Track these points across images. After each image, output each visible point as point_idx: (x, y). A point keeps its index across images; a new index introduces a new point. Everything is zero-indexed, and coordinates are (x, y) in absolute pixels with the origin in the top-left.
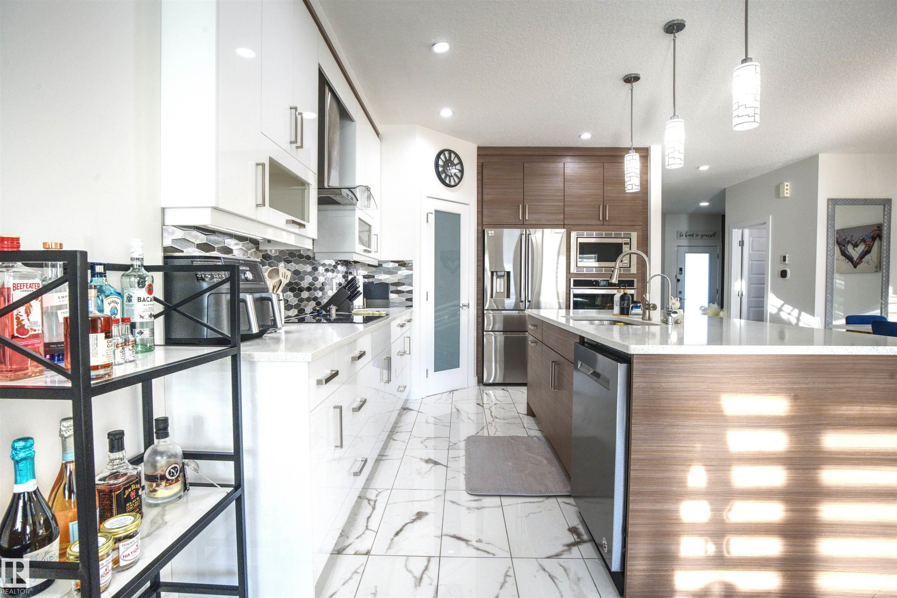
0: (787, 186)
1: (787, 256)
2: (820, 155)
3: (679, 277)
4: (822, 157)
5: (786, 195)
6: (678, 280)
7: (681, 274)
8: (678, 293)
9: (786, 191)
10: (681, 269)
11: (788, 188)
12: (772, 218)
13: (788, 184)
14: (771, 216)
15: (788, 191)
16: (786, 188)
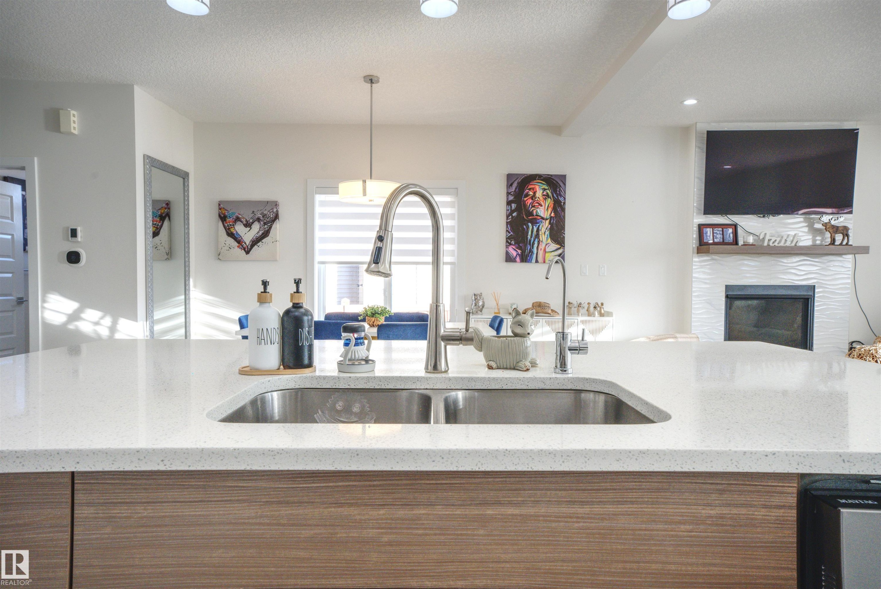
0: (74, 116)
1: (79, 229)
5: (73, 131)
9: (73, 125)
11: (76, 119)
13: (75, 113)
15: (76, 126)
16: (72, 118)
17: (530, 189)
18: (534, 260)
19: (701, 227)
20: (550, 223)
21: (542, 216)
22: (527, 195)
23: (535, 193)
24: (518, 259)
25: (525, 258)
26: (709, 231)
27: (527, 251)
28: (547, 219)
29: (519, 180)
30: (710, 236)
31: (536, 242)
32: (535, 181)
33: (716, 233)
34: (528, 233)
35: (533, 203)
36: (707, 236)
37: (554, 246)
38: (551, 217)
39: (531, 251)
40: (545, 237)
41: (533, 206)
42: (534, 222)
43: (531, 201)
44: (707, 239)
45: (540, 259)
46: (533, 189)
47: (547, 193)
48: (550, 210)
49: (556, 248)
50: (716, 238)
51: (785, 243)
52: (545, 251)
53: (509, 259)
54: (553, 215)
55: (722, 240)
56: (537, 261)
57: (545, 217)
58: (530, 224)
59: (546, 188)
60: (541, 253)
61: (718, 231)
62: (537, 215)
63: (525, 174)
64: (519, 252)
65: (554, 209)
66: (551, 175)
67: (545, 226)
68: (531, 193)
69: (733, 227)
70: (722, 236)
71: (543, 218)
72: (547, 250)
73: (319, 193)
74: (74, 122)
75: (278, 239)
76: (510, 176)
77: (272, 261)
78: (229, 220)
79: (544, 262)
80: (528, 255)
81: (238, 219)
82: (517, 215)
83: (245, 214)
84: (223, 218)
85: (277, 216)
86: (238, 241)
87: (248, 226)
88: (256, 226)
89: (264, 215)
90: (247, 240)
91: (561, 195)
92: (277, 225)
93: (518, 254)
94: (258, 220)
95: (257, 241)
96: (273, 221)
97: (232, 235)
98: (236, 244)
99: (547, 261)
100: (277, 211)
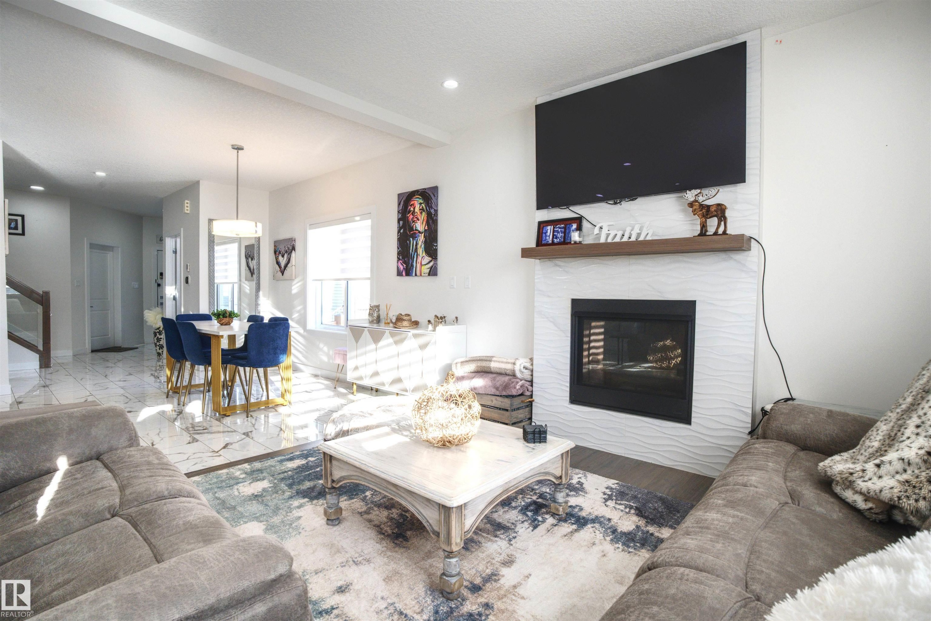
0: (187, 203)
1: (188, 264)
2: (201, 181)
3: (159, 281)
5: (186, 212)
6: (159, 285)
7: (162, 278)
8: (159, 297)
9: (186, 208)
10: (161, 274)
11: (188, 205)
12: (183, 229)
15: (188, 208)
16: (186, 205)
17: (411, 206)
18: (414, 274)
19: (542, 225)
20: (424, 237)
21: (419, 229)
22: (410, 211)
23: (414, 208)
24: (404, 273)
25: (408, 274)
26: (549, 229)
27: (410, 265)
28: (422, 233)
29: (404, 198)
30: (549, 236)
31: (415, 256)
32: (415, 197)
33: (558, 232)
34: (410, 247)
35: (413, 218)
36: (546, 236)
37: (427, 259)
38: (425, 230)
39: (412, 266)
40: (421, 251)
41: (414, 222)
42: (414, 236)
43: (412, 216)
44: (546, 240)
45: (418, 273)
46: (413, 204)
47: (423, 207)
48: (424, 223)
49: (428, 261)
50: (556, 238)
51: (622, 238)
52: (421, 265)
53: (399, 274)
54: (426, 228)
55: (562, 240)
56: (416, 275)
57: (421, 231)
58: (411, 239)
59: (422, 202)
60: (418, 265)
61: (560, 228)
62: (416, 230)
63: (407, 193)
64: (405, 265)
65: (428, 223)
66: (425, 189)
67: (421, 239)
68: (412, 209)
69: (578, 221)
70: (563, 235)
71: (420, 232)
72: (423, 264)
73: (310, 229)
74: (187, 207)
75: (294, 264)
76: (399, 195)
77: (291, 280)
78: (277, 253)
79: (421, 275)
80: (410, 269)
81: (280, 253)
82: (404, 231)
83: (282, 248)
84: (275, 252)
85: (294, 248)
86: (280, 267)
87: (283, 256)
88: (286, 256)
89: (288, 248)
90: (283, 265)
91: (432, 208)
92: (293, 254)
93: (404, 268)
94: (286, 252)
95: (286, 266)
96: (291, 252)
97: (278, 263)
98: (279, 269)
99: (423, 274)
100: (293, 245)
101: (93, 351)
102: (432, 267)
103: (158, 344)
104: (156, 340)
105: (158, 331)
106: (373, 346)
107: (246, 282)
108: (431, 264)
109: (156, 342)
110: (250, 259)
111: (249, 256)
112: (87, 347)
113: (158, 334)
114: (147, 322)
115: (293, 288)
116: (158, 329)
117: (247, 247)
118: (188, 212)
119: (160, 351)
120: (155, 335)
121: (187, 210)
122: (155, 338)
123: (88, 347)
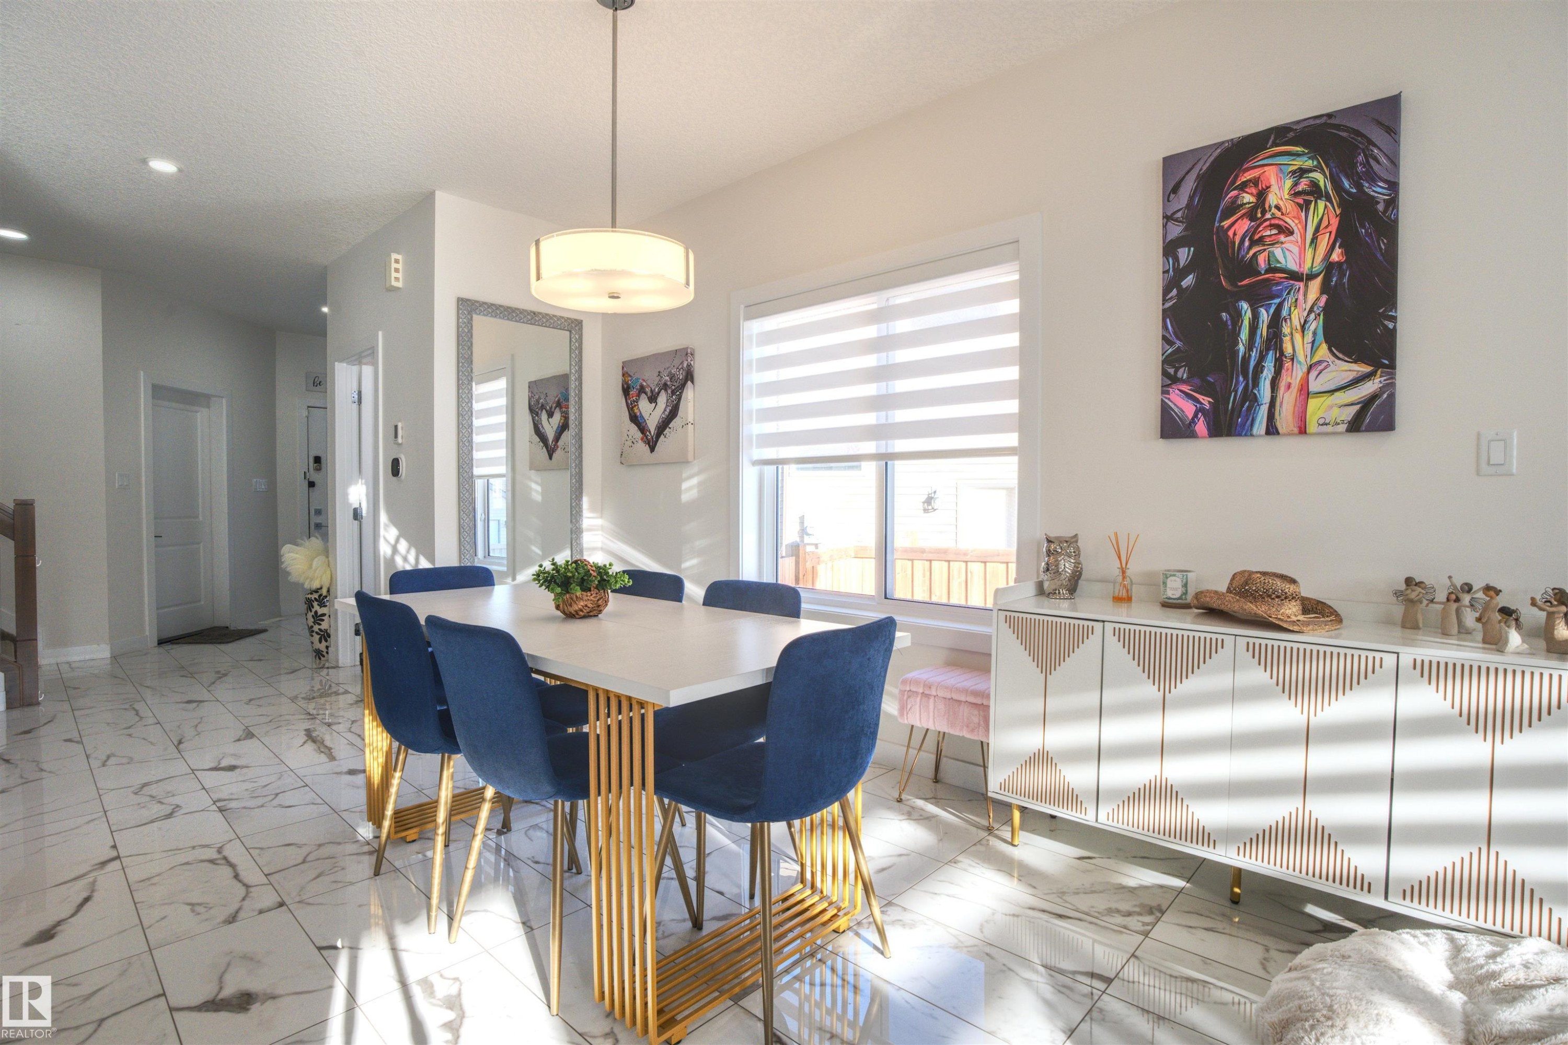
0: (397, 261)
1: (400, 425)
2: (437, 192)
3: (314, 476)
4: (442, 200)
5: (394, 283)
6: (312, 484)
7: (318, 469)
8: (312, 512)
9: (394, 274)
10: (317, 460)
11: (400, 266)
12: (384, 337)
13: (399, 257)
14: (380, 333)
15: (399, 275)
16: (394, 265)
17: (1242, 187)
18: (1260, 426)
20: (1325, 288)
21: (1294, 267)
22: (1233, 208)
23: (1261, 194)
24: (1200, 428)
25: (1227, 422)
27: (1236, 397)
28: (1311, 277)
29: (1205, 165)
31: (1269, 364)
32: (1264, 154)
34: (1236, 334)
35: (1253, 231)
37: (1343, 370)
38: (1330, 268)
39: (1251, 398)
40: (1304, 341)
41: (1258, 242)
42: (1262, 295)
43: (1247, 225)
45: (1285, 420)
46: (1254, 182)
47: (1314, 184)
48: (1325, 240)
49: (1350, 376)
52: (1305, 393)
53: (1172, 427)
54: (1336, 256)
56: (1272, 430)
57: (1304, 270)
58: (1245, 306)
59: (1309, 163)
60: (1288, 399)
62: (1274, 270)
63: (1216, 146)
64: (1205, 399)
65: (1344, 235)
67: (1304, 299)
68: (1248, 198)
71: (1295, 276)
72: (1314, 386)
73: (749, 317)
74: (397, 270)
75: (690, 419)
76: (1169, 163)
77: (683, 462)
78: (633, 392)
79: (1303, 431)
80: (1236, 411)
81: (642, 390)
82: (1198, 280)
83: (650, 378)
84: (626, 390)
85: (689, 376)
86: (642, 429)
87: (653, 399)
88: (662, 399)
89: (672, 377)
90: (652, 425)
91: (1372, 178)
92: (689, 393)
93: (1200, 410)
94: (665, 387)
95: (663, 426)
96: (683, 386)
97: (636, 419)
98: (639, 435)
99: (1312, 427)
100: (689, 366)
101: (161, 642)
102: (1373, 397)
103: (316, 628)
104: (311, 620)
105: (316, 596)
106: (1149, 691)
107: (533, 474)
108: (1370, 387)
109: (311, 624)
110: (544, 416)
111: (543, 407)
112: (147, 633)
113: (315, 604)
114: (288, 574)
115: (684, 486)
116: (316, 591)
117: (532, 385)
118: (399, 284)
119: (322, 646)
120: (310, 606)
121: (397, 279)
122: (310, 615)
123: (150, 632)
